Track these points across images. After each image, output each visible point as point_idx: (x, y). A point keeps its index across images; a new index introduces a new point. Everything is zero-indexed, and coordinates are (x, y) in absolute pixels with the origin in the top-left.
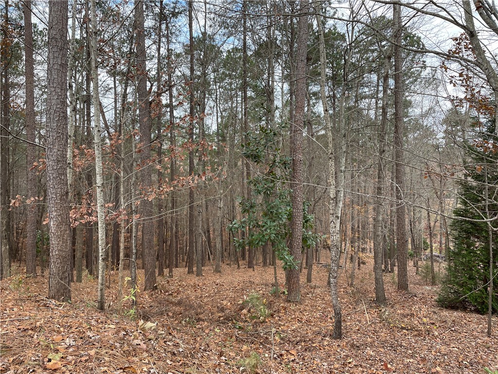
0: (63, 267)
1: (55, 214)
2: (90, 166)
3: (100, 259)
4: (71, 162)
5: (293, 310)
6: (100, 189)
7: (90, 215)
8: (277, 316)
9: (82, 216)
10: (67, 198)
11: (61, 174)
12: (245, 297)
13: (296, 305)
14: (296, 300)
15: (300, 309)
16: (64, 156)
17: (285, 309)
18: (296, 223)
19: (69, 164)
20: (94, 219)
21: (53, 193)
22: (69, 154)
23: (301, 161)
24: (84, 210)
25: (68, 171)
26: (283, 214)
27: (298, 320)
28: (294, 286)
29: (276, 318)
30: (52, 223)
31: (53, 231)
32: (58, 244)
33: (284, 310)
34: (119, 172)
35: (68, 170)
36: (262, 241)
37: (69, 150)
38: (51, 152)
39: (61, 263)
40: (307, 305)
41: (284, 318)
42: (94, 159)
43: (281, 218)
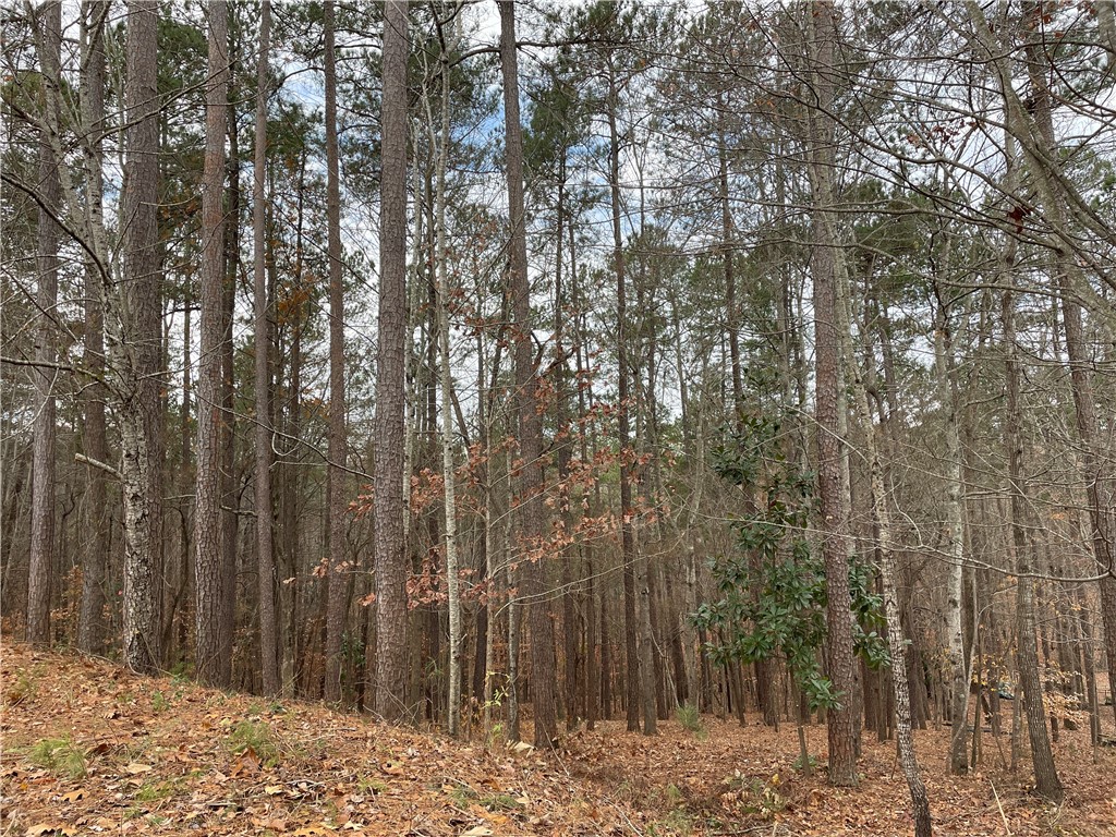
0: (396, 672)
1: (385, 583)
2: (436, 504)
3: (452, 657)
4: (408, 499)
5: (839, 802)
6: (452, 541)
7: (436, 588)
8: (802, 812)
9: (423, 592)
10: (403, 557)
11: (396, 519)
12: (738, 773)
13: (847, 793)
14: (847, 782)
15: (855, 801)
16: (399, 490)
17: (821, 798)
18: (836, 612)
19: (406, 502)
20: (443, 596)
21: (383, 549)
22: (406, 485)
23: (836, 478)
24: (426, 581)
25: (404, 514)
26: (802, 590)
27: (848, 821)
28: (842, 750)
29: (800, 815)
30: (380, 599)
31: (382, 612)
32: (389, 633)
33: (819, 800)
34: (484, 514)
35: (405, 512)
36: (762, 649)
37: (405, 480)
38: (381, 484)
39: (393, 665)
40: (873, 794)
41: (817, 816)
42: (442, 491)
43: (798, 600)
